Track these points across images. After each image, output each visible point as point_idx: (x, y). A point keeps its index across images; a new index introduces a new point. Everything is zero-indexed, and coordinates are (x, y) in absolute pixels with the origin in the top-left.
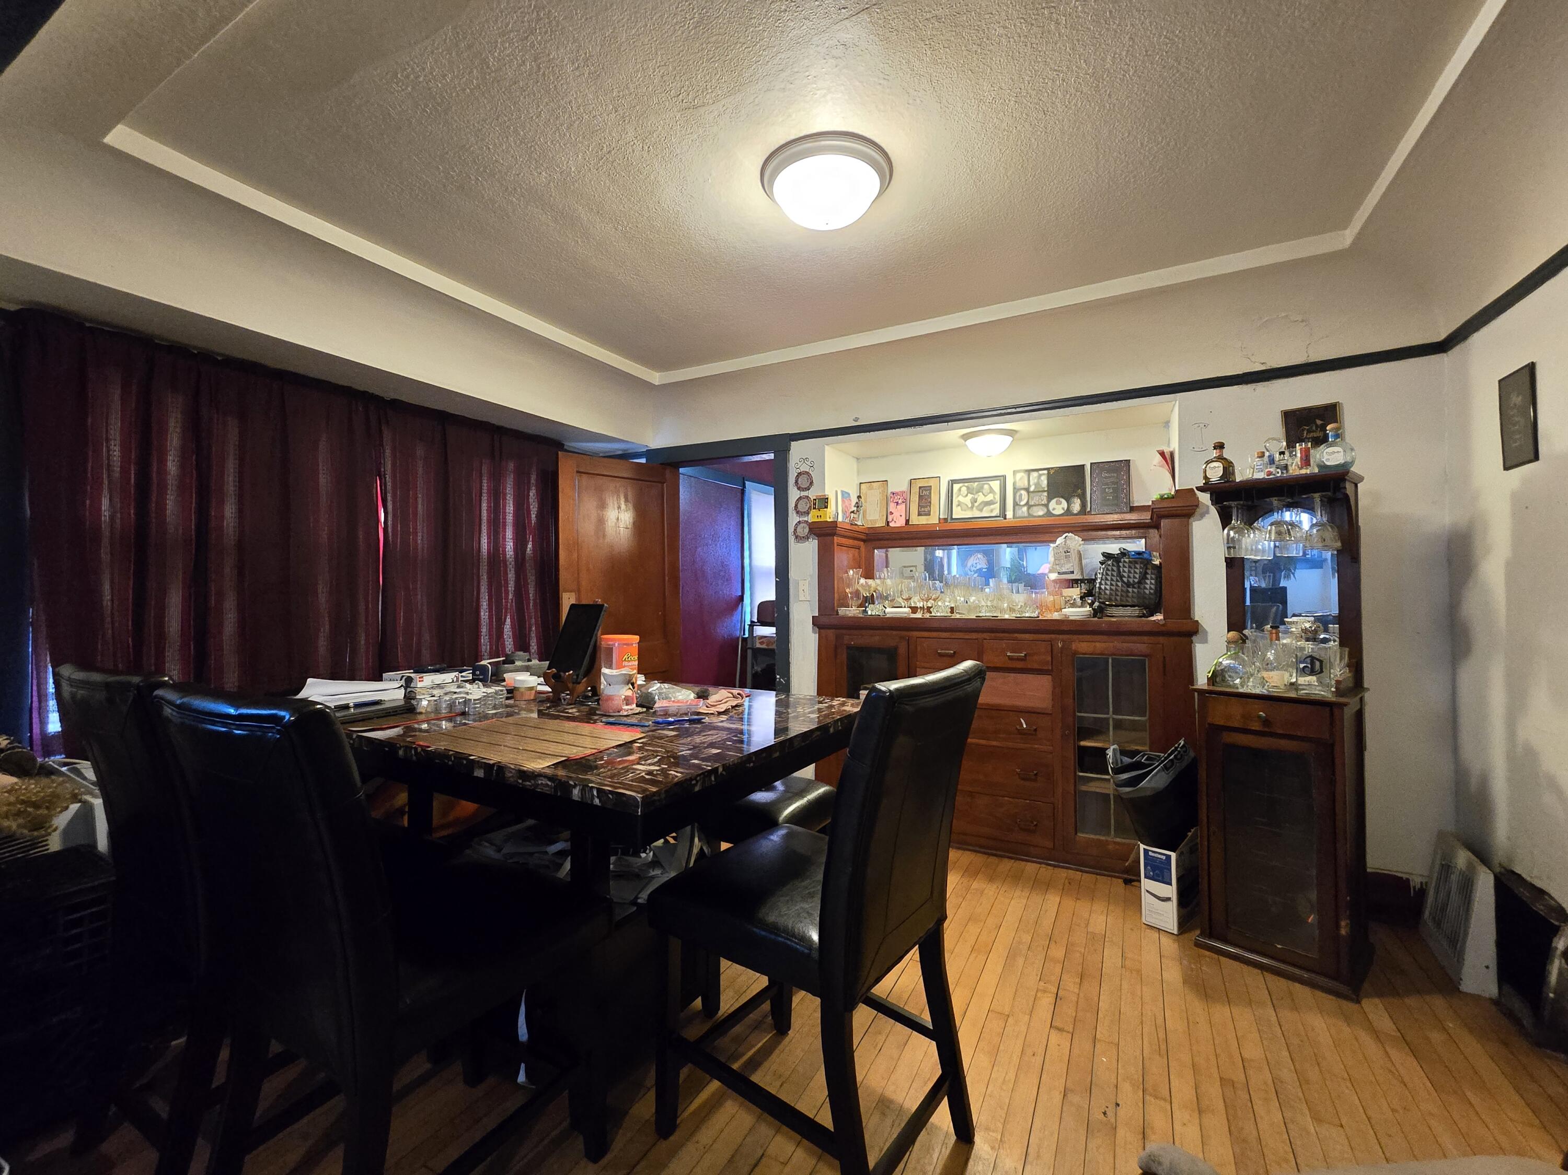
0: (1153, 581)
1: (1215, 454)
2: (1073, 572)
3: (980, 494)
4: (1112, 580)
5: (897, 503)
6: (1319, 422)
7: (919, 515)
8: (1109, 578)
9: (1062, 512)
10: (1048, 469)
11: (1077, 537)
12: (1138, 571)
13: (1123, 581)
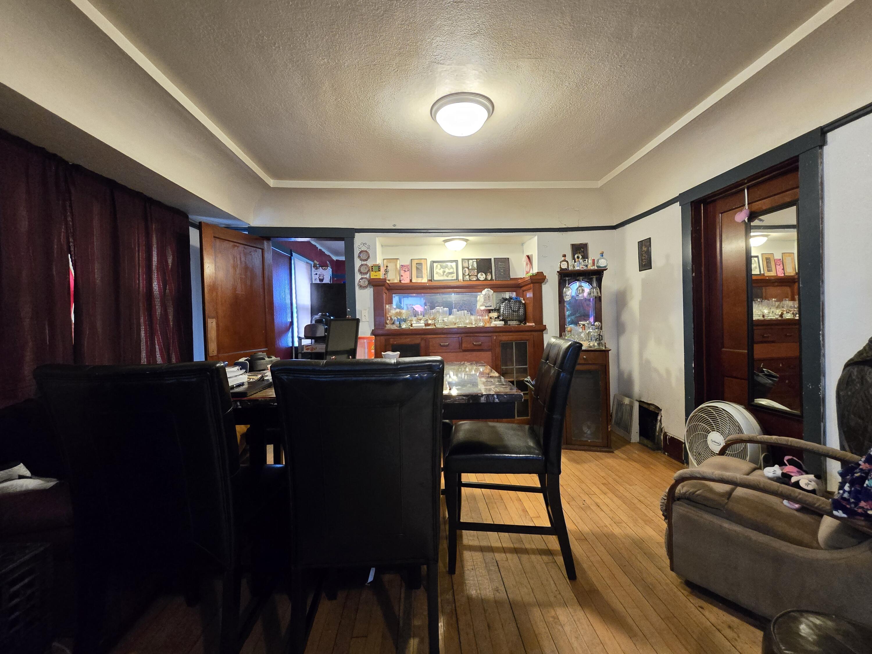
0: (523, 310)
1: (563, 258)
2: (491, 306)
3: (447, 269)
4: (508, 309)
5: (405, 271)
6: (582, 250)
7: (417, 277)
8: (506, 308)
9: (483, 279)
10: (476, 259)
11: (491, 290)
12: (517, 305)
13: (512, 310)
